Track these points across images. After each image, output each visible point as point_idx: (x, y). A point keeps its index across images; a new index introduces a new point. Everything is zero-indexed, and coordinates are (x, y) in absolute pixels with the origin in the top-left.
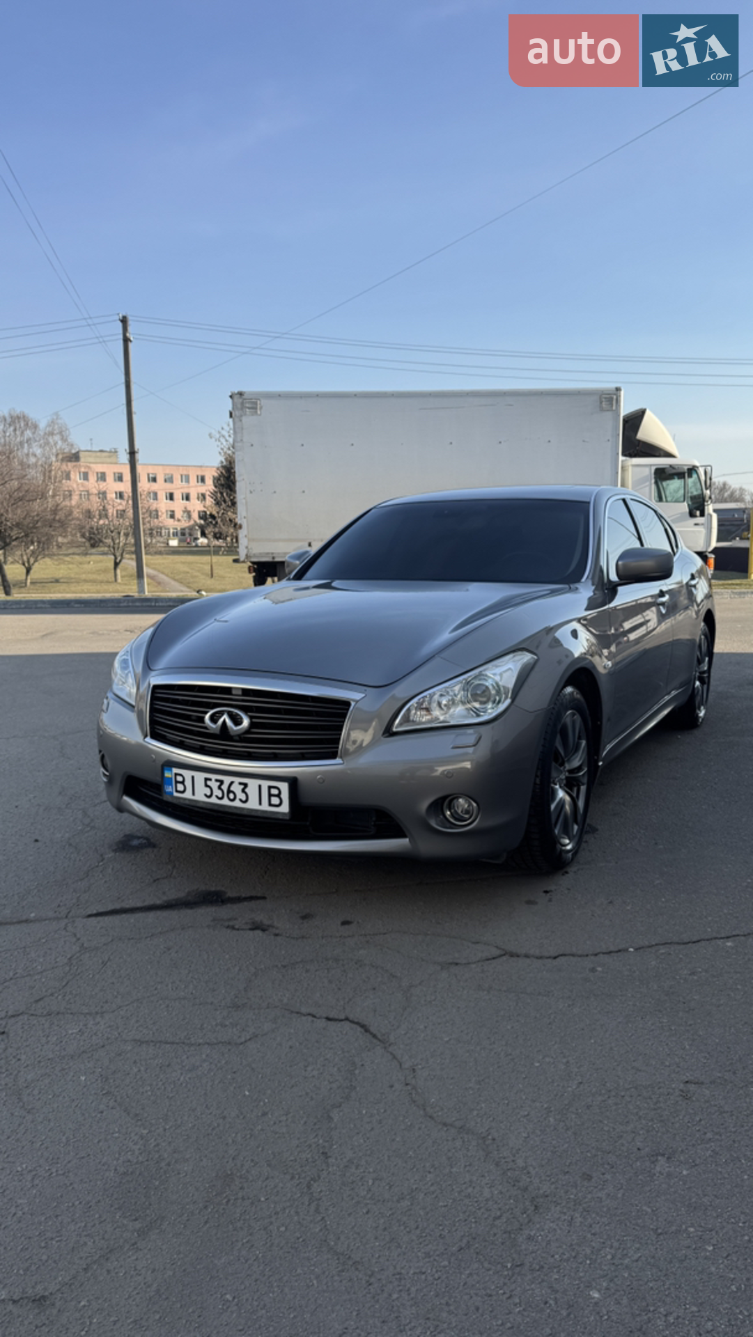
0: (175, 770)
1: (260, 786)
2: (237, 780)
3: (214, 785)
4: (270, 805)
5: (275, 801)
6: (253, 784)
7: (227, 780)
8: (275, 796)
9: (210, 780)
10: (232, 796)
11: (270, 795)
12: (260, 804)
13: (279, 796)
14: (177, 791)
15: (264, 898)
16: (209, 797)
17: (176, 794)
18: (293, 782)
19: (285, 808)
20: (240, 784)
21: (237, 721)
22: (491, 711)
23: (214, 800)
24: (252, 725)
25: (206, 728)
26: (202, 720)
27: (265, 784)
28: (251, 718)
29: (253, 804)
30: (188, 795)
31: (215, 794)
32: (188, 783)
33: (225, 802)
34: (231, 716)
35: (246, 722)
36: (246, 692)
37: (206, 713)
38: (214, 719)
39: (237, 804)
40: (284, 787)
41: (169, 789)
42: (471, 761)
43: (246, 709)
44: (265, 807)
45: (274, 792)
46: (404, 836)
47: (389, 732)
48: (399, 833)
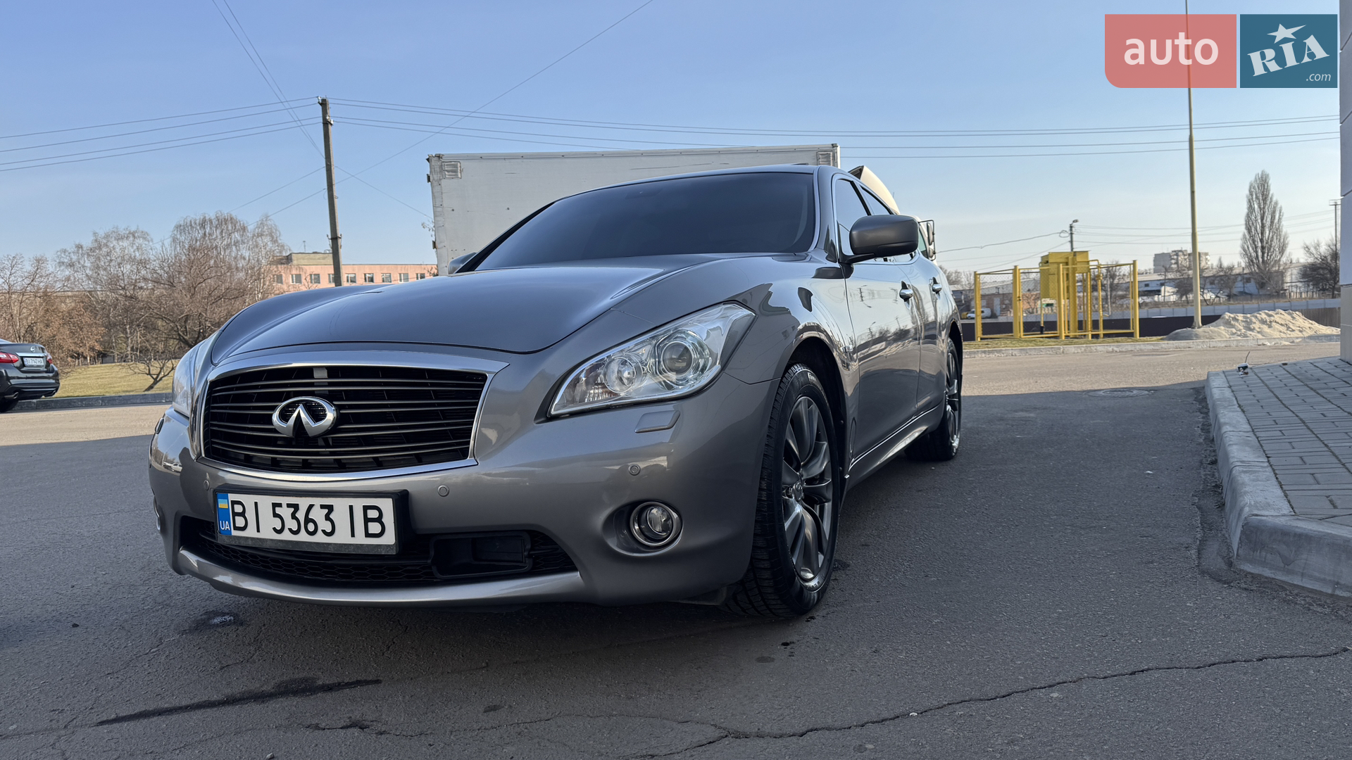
0: (232, 497)
1: (351, 507)
2: (318, 501)
3: (286, 512)
4: (368, 535)
5: (375, 528)
6: (341, 505)
7: (303, 503)
8: (373, 520)
9: (280, 505)
10: (311, 527)
11: (367, 520)
12: (353, 535)
13: (379, 520)
14: (236, 528)
15: (377, 682)
16: (279, 532)
17: (234, 533)
18: (402, 500)
19: (389, 538)
20: (323, 507)
21: (317, 415)
22: (694, 382)
23: (286, 536)
24: (340, 420)
25: (275, 431)
26: (268, 419)
27: (359, 503)
28: (338, 408)
29: (342, 537)
30: (251, 532)
31: (287, 527)
32: (250, 514)
33: (303, 537)
34: (310, 409)
35: (330, 416)
36: (332, 371)
37: (274, 408)
38: (284, 416)
39: (320, 538)
40: (387, 506)
41: (225, 526)
42: (668, 455)
43: (330, 397)
44: (360, 539)
45: (373, 514)
46: (574, 569)
47: (545, 415)
48: (566, 565)
